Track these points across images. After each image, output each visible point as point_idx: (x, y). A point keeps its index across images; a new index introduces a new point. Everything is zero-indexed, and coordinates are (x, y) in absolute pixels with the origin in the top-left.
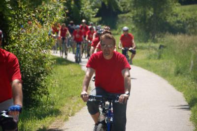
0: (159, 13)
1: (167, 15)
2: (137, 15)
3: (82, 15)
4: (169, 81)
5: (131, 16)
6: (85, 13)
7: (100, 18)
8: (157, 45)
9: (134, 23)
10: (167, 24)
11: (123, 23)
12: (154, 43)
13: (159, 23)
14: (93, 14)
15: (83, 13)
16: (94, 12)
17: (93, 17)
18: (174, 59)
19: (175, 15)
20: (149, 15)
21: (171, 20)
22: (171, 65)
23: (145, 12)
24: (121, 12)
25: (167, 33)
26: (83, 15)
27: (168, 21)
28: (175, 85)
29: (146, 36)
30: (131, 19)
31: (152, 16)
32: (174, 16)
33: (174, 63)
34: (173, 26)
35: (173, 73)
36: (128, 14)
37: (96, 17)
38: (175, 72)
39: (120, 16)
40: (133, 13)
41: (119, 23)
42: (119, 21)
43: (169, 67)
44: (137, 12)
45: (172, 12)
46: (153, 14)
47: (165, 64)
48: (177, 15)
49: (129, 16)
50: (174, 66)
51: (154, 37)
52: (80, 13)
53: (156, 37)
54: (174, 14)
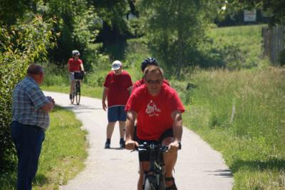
0: (186, 38)
1: (197, 41)
2: (155, 41)
3: (75, 39)
4: (201, 135)
5: (147, 42)
6: (79, 36)
7: (102, 44)
8: (184, 84)
9: (150, 53)
10: (198, 54)
11: (134, 51)
12: (180, 80)
13: (185, 52)
14: (91, 38)
15: (76, 37)
16: (93, 36)
17: (90, 42)
18: (208, 105)
19: (208, 41)
20: (171, 40)
21: (203, 48)
22: (204, 112)
23: (166, 37)
24: (131, 36)
25: (198, 67)
26: (77, 40)
27: (199, 49)
28: (209, 141)
29: (168, 71)
30: (146, 46)
31: (176, 43)
32: (207, 43)
33: (208, 110)
34: (206, 56)
35: (207, 124)
36: (141, 39)
37: (94, 42)
38: (209, 123)
39: (129, 41)
40: (149, 38)
41: (128, 51)
42: (129, 48)
43: (201, 115)
44: (155, 36)
45: (205, 36)
46: (177, 39)
47: (196, 111)
48: (211, 42)
49: (143, 42)
50: (209, 113)
51: (179, 72)
52: (73, 37)
53: (181, 72)
54: (208, 39)
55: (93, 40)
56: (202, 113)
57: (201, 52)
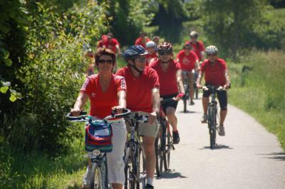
0: (242, 20)
1: (254, 23)
2: (210, 23)
3: (130, 23)
4: (256, 118)
5: (202, 25)
6: (135, 20)
7: (157, 28)
8: (240, 67)
9: (206, 35)
10: (254, 36)
12: (236, 63)
13: (242, 35)
14: (147, 22)
15: (132, 20)
16: (148, 19)
17: (146, 26)
18: (264, 87)
19: (265, 23)
20: (227, 22)
21: (259, 29)
22: (260, 94)
23: (222, 19)
24: (186, 19)
25: (254, 48)
26: (132, 23)
27: (255, 31)
28: (265, 124)
29: (223, 54)
30: (202, 29)
31: (232, 25)
32: (263, 25)
33: (264, 93)
34: (263, 38)
35: (263, 106)
36: (197, 22)
37: (150, 26)
38: (265, 105)
39: (185, 24)
40: (204, 20)
41: (184, 34)
42: (184, 31)
43: (257, 97)
44: (211, 18)
45: (261, 19)
46: (233, 21)
47: (251, 93)
48: (268, 23)
49: (199, 25)
50: (264, 95)
51: (235, 54)
52: (128, 21)
53: (237, 54)
54: (265, 21)
55: (148, 23)
56: (258, 95)
57: (257, 34)
